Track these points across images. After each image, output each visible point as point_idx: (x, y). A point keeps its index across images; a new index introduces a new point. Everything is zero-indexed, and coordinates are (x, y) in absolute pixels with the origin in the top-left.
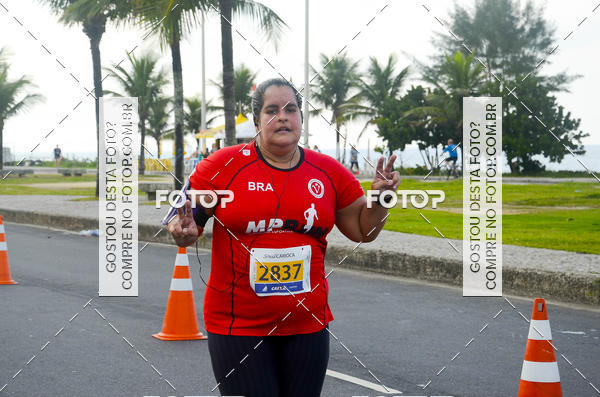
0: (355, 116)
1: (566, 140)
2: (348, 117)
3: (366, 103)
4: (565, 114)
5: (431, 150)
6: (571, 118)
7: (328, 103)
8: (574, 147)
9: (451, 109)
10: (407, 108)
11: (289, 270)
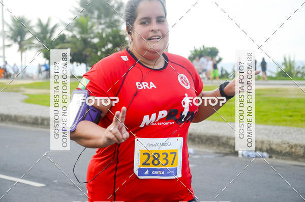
0: (30, 47)
2: (26, 48)
3: (36, 42)
7: (16, 41)
9: (80, 46)
10: (57, 44)
11: (167, 157)
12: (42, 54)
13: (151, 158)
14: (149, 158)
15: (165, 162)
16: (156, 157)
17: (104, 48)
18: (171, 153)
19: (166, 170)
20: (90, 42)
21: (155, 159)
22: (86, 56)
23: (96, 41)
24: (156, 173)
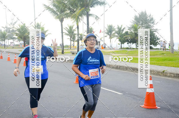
0: (114, 37)
1: (157, 42)
2: (112, 37)
3: (116, 34)
4: (157, 37)
5: (130, 44)
6: (158, 38)
7: (108, 34)
8: (159, 43)
9: (134, 36)
10: (125, 36)
12: (118, 39)
22: (136, 40)
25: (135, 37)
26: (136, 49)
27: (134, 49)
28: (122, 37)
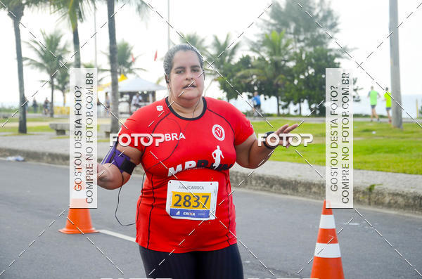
3: (211, 67)
9: (269, 71)
10: (239, 70)
11: (198, 199)
13: (183, 200)
14: (180, 200)
15: (196, 204)
16: (187, 199)
17: (304, 75)
18: (203, 197)
19: (197, 212)
20: (284, 66)
21: (186, 201)
22: (278, 86)
23: (291, 64)
24: (187, 214)
25: (275, 77)
26: (279, 115)
27: (269, 115)
28: (230, 74)
